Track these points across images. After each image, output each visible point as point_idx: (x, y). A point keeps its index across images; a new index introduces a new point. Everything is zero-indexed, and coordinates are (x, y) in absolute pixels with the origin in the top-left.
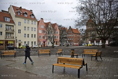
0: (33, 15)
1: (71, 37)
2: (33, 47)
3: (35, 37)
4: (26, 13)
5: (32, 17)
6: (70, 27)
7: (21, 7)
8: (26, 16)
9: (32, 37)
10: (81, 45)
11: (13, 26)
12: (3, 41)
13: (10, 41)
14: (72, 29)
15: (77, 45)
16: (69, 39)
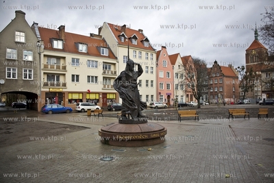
0: (147, 40)
1: (218, 85)
2: (153, 106)
3: (152, 86)
4: (135, 38)
5: (146, 44)
6: (216, 62)
7: (125, 26)
8: (135, 42)
9: (147, 85)
10: (241, 103)
11: (114, 64)
12: (99, 93)
13: (110, 93)
14: (220, 67)
15: (232, 103)
16: (214, 89)
